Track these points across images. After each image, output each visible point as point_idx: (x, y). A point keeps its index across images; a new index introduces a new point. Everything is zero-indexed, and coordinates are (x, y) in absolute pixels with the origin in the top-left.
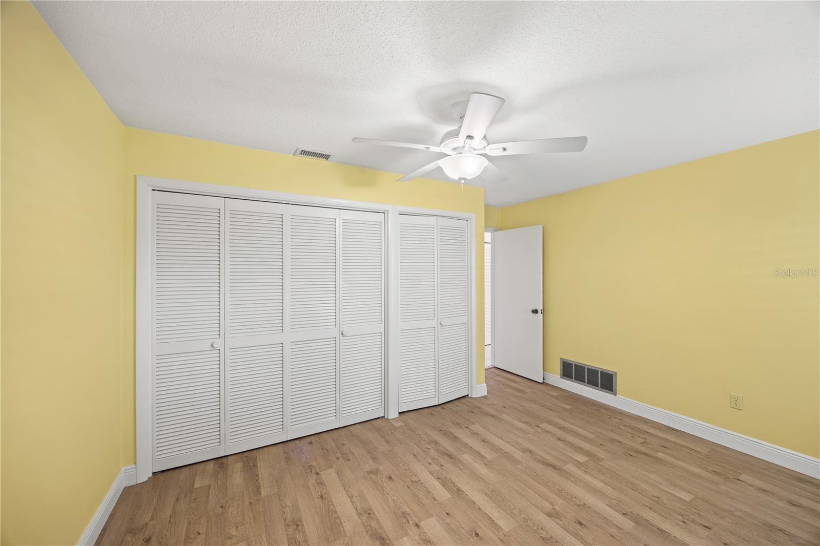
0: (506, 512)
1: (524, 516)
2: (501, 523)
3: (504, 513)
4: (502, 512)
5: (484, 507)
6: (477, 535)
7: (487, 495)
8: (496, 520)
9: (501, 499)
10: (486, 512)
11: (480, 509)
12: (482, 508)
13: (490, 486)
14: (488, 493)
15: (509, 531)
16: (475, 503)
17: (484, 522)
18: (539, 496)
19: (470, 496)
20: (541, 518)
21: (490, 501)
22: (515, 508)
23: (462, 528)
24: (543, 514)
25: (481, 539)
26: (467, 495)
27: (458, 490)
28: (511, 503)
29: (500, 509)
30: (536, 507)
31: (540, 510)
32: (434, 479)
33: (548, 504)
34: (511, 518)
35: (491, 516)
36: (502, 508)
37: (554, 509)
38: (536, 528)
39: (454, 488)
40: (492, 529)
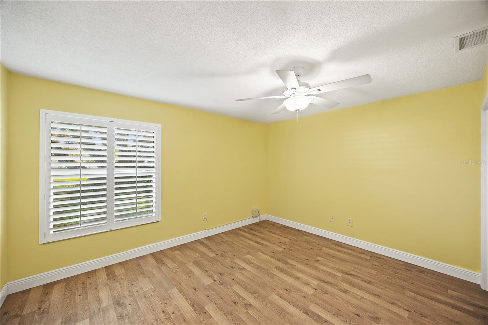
0: (275, 303)
1: (265, 303)
2: (276, 297)
3: (276, 303)
4: (277, 303)
5: (287, 304)
6: (287, 290)
7: (288, 313)
8: (279, 298)
9: (278, 311)
10: (285, 302)
11: (289, 303)
12: (288, 304)
13: (287, 320)
14: (287, 315)
15: (272, 294)
16: (293, 306)
17: (285, 296)
18: (254, 318)
19: (298, 310)
20: (255, 303)
21: (285, 309)
22: (270, 306)
23: (295, 292)
24: (254, 305)
25: (284, 289)
26: (301, 311)
27: (307, 314)
28: (272, 310)
29: (278, 304)
30: (257, 309)
31: (256, 308)
32: (329, 320)
33: (250, 312)
34: (272, 300)
35: (282, 300)
36: (277, 305)
37: (247, 310)
38: (259, 297)
39: (311, 315)
40: (280, 294)
